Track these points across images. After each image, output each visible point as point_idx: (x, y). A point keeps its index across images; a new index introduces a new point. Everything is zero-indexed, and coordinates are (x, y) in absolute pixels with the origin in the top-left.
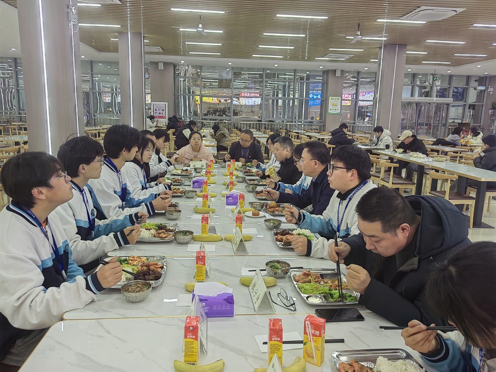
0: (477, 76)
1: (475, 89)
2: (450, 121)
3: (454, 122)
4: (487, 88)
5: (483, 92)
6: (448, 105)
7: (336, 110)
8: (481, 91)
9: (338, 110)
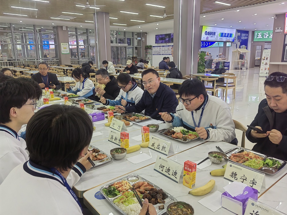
0: (136, 32)
1: (137, 39)
2: (128, 56)
3: (129, 57)
4: (142, 39)
5: (140, 41)
6: (125, 47)
7: (66, 51)
8: (139, 40)
9: (68, 51)
